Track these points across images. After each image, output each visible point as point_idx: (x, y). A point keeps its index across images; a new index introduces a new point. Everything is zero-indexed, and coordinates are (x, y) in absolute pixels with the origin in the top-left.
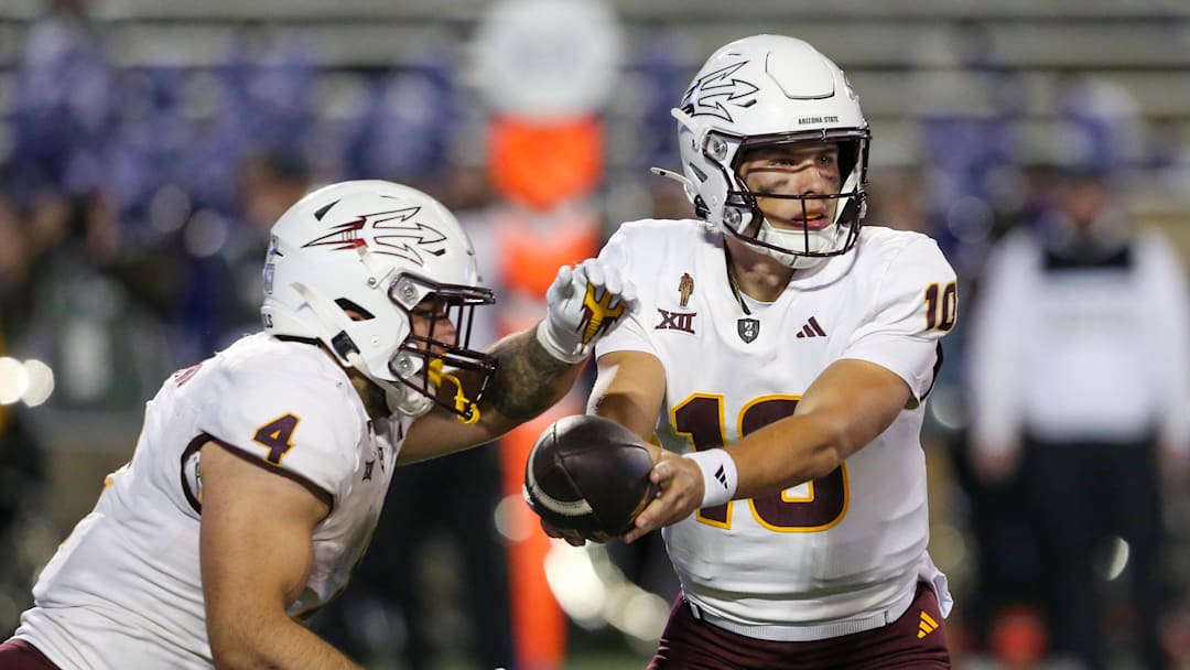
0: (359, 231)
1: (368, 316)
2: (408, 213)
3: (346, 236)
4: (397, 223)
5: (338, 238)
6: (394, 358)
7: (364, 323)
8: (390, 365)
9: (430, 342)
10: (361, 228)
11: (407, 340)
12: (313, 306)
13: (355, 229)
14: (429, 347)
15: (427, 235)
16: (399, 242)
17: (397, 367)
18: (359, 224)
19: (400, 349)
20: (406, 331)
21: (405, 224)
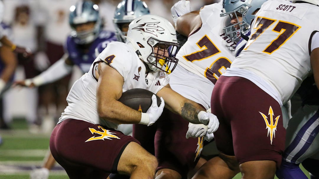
0: (143, 27)
1: (143, 47)
2: (156, 23)
3: (140, 27)
4: (152, 25)
5: (139, 28)
6: (148, 57)
7: (142, 48)
8: (147, 59)
9: (157, 54)
10: (144, 26)
11: (151, 54)
12: (132, 43)
13: (142, 26)
14: (157, 55)
15: (159, 29)
16: (152, 30)
17: (149, 59)
18: (143, 25)
19: (150, 55)
20: (151, 51)
21: (154, 26)
